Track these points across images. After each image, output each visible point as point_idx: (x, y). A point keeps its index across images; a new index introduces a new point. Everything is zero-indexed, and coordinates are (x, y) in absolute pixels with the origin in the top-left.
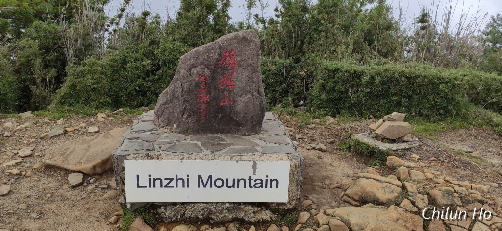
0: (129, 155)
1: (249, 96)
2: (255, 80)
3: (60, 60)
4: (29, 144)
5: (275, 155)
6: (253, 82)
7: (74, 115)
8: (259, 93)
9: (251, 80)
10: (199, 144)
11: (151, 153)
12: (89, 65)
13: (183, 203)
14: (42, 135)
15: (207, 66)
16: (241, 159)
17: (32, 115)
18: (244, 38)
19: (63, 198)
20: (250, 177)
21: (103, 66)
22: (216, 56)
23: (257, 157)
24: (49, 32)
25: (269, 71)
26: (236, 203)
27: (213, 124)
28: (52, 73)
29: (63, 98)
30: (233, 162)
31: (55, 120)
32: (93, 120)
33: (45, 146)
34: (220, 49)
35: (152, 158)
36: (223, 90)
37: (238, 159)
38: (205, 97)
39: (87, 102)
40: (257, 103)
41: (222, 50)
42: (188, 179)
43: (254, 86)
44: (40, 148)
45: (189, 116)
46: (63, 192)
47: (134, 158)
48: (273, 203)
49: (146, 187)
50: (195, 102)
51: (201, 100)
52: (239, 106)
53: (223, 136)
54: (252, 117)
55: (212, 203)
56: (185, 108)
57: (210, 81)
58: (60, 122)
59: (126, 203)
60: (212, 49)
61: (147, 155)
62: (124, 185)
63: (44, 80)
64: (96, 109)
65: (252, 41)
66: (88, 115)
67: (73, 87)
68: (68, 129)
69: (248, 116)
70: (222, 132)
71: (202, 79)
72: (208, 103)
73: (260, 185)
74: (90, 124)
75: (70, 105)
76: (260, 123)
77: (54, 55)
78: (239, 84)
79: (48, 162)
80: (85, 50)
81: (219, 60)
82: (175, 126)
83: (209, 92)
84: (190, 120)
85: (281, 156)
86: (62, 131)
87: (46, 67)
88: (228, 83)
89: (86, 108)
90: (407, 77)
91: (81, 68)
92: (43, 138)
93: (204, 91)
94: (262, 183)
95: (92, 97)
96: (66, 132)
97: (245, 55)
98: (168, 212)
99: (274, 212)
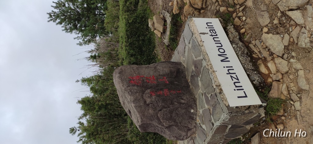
0: (225, 105)
10: (199, 78)
15: (143, 92)
16: (201, 41)
18: (119, 73)
20: (210, 35)
22: (136, 87)
30: (205, 44)
34: (130, 86)
35: (221, 90)
36: (158, 82)
37: (202, 43)
38: (166, 92)
40: (161, 64)
41: (131, 85)
42: (227, 67)
43: (150, 66)
47: (226, 101)
49: (244, 92)
50: (171, 96)
51: (168, 93)
52: (166, 70)
55: (237, 54)
56: (177, 102)
57: (153, 89)
59: (263, 105)
60: (131, 91)
61: (220, 93)
65: (121, 69)
69: (171, 66)
71: (153, 94)
72: (169, 89)
73: (213, 31)
76: (175, 62)
78: (152, 73)
81: (137, 86)
82: (192, 111)
83: (162, 89)
84: (185, 98)
88: (152, 80)
90: (128, 40)
93: (161, 92)
94: (212, 30)
97: (131, 71)
98: (256, 78)
99: (227, 25)
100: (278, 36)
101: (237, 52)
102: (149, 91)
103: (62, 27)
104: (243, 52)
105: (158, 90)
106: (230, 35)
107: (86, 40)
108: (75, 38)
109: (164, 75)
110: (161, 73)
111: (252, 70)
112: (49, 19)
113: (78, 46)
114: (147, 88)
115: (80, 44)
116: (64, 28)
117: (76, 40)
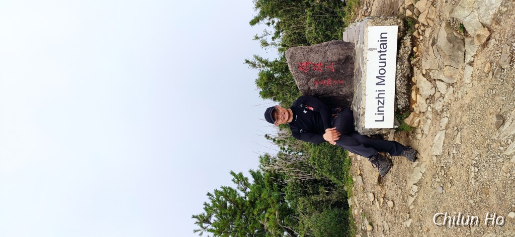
0: (362, 126)
1: (328, 53)
2: (317, 49)
3: (312, 184)
4: (367, 197)
5: (364, 36)
6: (319, 50)
7: (350, 172)
8: (326, 46)
9: (317, 52)
10: (358, 85)
11: (361, 113)
12: (315, 161)
13: (396, 93)
14: (362, 189)
15: (309, 80)
16: (366, 59)
17: (350, 199)
18: (290, 58)
19: (398, 169)
21: (315, 152)
22: (303, 75)
23: (365, 48)
24: (293, 190)
25: (316, 29)
26: (397, 60)
27: (348, 76)
28: (322, 189)
29: (338, 178)
31: (353, 183)
32: (353, 159)
33: (369, 187)
35: (364, 113)
36: (324, 70)
37: (366, 60)
38: (329, 81)
39: (341, 163)
40: (333, 46)
41: (299, 71)
43: (321, 49)
44: (370, 189)
45: (341, 91)
46: (394, 171)
47: (364, 123)
48: (398, 35)
50: (332, 87)
51: (331, 83)
52: (335, 58)
53: (355, 69)
54: (342, 49)
55: (396, 76)
57: (318, 78)
58: (354, 180)
59: (394, 128)
60: (298, 77)
61: (362, 115)
62: (381, 129)
63: (328, 194)
64: (346, 157)
65: (292, 53)
66: (350, 162)
67: (329, 171)
68: (359, 173)
69: (342, 52)
70: (353, 69)
71: (317, 83)
72: (333, 79)
74: (356, 160)
75: (343, 174)
76: (347, 44)
77: (309, 188)
78: (320, 60)
79: (376, 181)
80: (305, 167)
81: (305, 73)
82: (348, 100)
83: (326, 78)
85: (365, 32)
86: (360, 177)
87: (318, 194)
88: (319, 67)
89: (345, 163)
91: (316, 167)
92: (364, 189)
93: (325, 81)
95: (338, 159)
96: (361, 175)
97: (301, 56)
98: (402, 103)
99: (405, 34)
100: (430, 83)
101: (397, 74)
102: (313, 79)
104: (404, 74)
105: (322, 78)
106: (401, 51)
109: (332, 62)
110: (329, 60)
111: (404, 93)
114: (312, 76)
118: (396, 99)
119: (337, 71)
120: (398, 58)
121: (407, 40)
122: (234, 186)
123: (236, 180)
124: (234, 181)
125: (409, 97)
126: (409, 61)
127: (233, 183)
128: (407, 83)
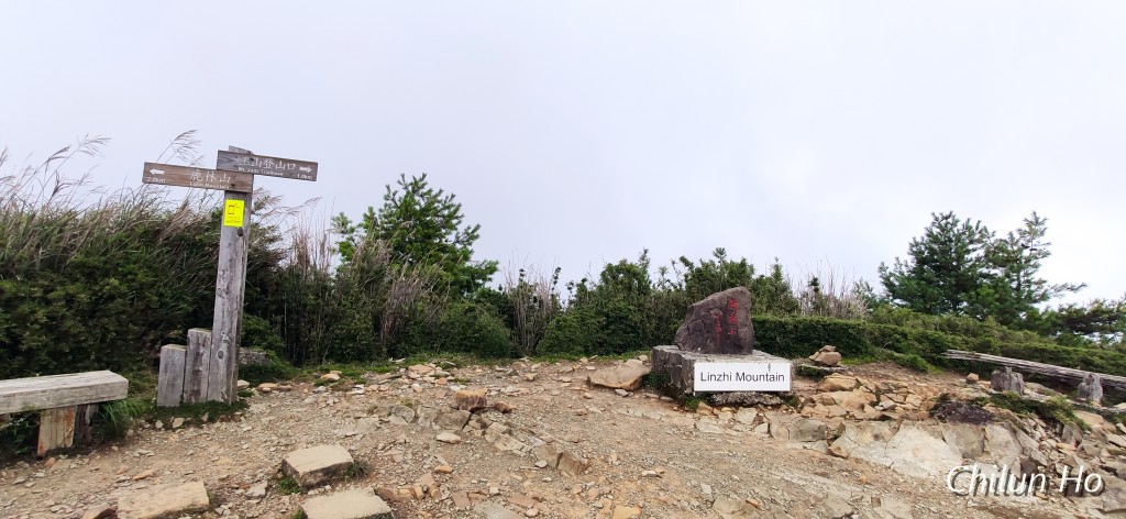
0: (696, 360)
2: (748, 319)
8: (750, 328)
13: (728, 392)
15: (720, 309)
16: (761, 362)
20: (767, 374)
22: (726, 303)
23: (769, 361)
30: (757, 364)
35: (710, 361)
36: (730, 325)
37: (759, 362)
38: (719, 329)
41: (729, 299)
42: (731, 376)
45: (711, 342)
47: (700, 362)
48: (781, 391)
49: (707, 381)
50: (715, 332)
51: (718, 331)
52: (741, 335)
55: (745, 392)
56: (708, 337)
57: (723, 318)
59: (693, 392)
60: (723, 298)
61: (707, 360)
62: (694, 379)
69: (747, 342)
70: (730, 354)
71: (717, 317)
72: (721, 333)
78: (740, 320)
81: (728, 304)
82: (699, 349)
83: (722, 326)
88: (733, 320)
93: (719, 325)
94: (774, 378)
98: (718, 398)
99: (781, 398)
101: (747, 392)
102: (721, 313)
103: (923, 238)
104: (747, 399)
105: (722, 322)
106: (767, 395)
107: (892, 279)
108: (897, 259)
109: (737, 332)
110: (739, 329)
111: (728, 399)
112: (937, 215)
113: (879, 265)
114: (724, 313)
115: (882, 269)
116: (919, 240)
117: (895, 261)
118: (721, 393)
119: (728, 337)
120: (760, 392)
121: (776, 400)
122: (461, 228)
123: (470, 231)
124: (469, 228)
125: (723, 405)
126: (759, 402)
127: (466, 227)
128: (739, 402)
